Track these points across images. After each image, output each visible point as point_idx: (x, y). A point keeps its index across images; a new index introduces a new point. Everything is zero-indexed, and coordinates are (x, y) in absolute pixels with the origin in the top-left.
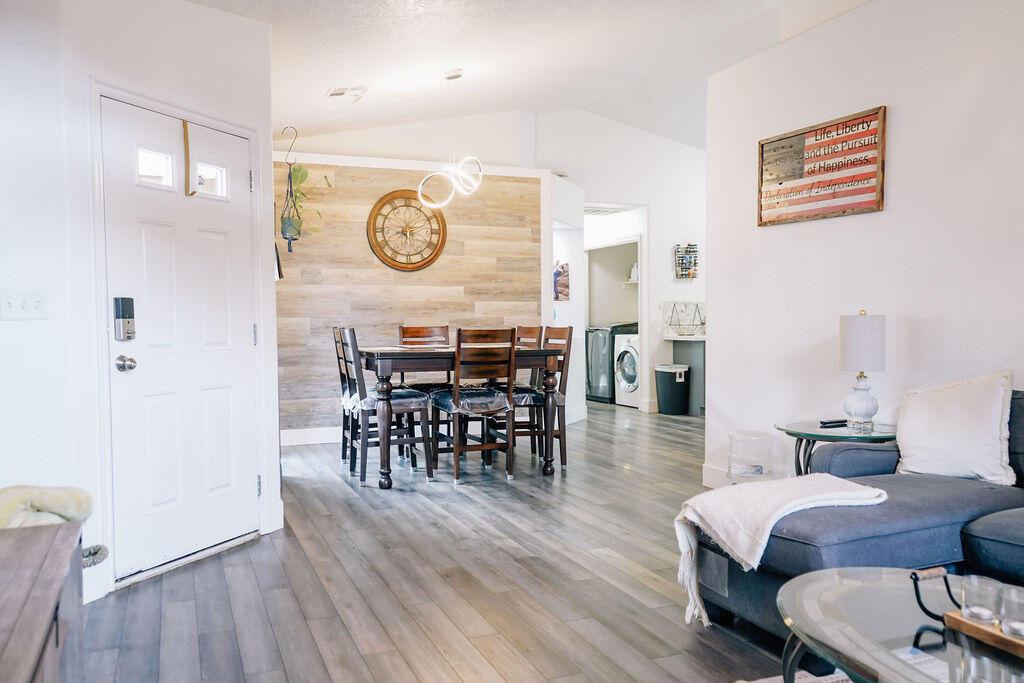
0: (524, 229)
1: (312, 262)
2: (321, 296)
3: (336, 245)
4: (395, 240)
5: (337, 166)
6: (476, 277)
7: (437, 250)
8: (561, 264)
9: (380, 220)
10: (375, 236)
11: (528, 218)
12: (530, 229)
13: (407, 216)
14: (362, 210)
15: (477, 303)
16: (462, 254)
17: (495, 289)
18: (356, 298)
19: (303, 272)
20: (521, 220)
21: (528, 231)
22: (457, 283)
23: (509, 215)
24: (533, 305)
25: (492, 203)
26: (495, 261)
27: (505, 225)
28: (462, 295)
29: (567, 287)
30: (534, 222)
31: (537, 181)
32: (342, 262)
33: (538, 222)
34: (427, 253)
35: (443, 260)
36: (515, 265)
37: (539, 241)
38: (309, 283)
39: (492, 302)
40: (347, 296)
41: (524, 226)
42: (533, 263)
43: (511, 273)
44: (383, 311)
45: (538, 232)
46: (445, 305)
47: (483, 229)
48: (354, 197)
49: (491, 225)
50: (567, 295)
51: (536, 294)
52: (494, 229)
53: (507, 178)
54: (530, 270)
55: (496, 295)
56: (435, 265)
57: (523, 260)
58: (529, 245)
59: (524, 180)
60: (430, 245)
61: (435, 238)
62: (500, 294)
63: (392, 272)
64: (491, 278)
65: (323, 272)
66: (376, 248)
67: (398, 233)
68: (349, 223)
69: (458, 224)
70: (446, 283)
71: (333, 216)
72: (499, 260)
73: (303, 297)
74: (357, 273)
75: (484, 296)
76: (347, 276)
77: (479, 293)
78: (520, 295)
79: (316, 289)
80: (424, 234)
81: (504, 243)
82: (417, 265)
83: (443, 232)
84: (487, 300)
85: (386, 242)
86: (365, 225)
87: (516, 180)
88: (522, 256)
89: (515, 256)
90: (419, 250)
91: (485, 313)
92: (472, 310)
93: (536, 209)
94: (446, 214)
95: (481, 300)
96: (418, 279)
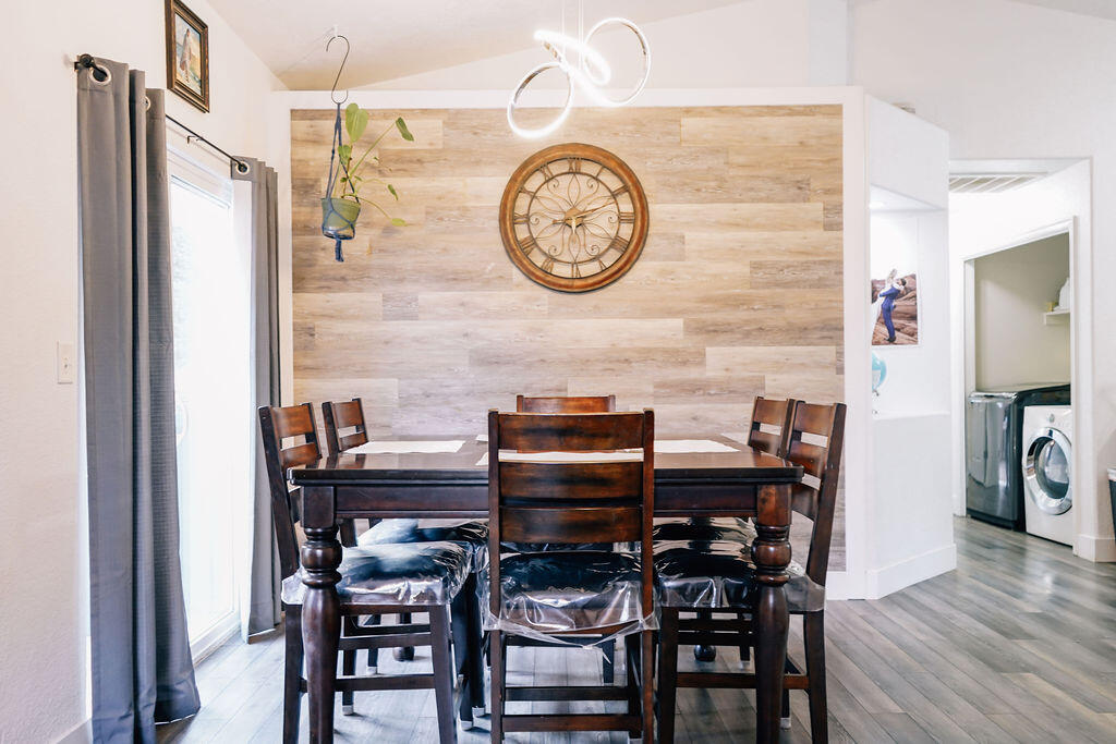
0: (807, 206)
1: (401, 280)
2: (417, 340)
3: (445, 249)
4: (550, 238)
5: (446, 110)
6: (708, 300)
7: (630, 252)
8: (900, 276)
9: (522, 204)
10: (513, 230)
11: (815, 185)
12: (821, 205)
13: (574, 192)
14: (490, 186)
15: (709, 350)
16: (681, 257)
17: (747, 322)
18: (480, 344)
19: (386, 299)
20: (801, 189)
21: (815, 208)
22: (671, 313)
23: (777, 179)
24: (828, 352)
25: (741, 160)
26: (747, 270)
27: (768, 200)
28: (681, 336)
29: (914, 318)
30: (827, 192)
31: (835, 111)
32: (453, 279)
33: (838, 191)
34: (610, 258)
35: (642, 270)
36: (788, 276)
37: (838, 226)
38: (396, 317)
39: (737, 349)
40: (464, 340)
41: (806, 200)
42: (826, 271)
43: (779, 290)
44: (529, 366)
45: (838, 209)
46: (647, 355)
47: (724, 210)
48: (478, 163)
49: (742, 201)
50: (913, 334)
51: (832, 331)
52: (746, 209)
53: (772, 110)
54: (820, 284)
55: (747, 334)
56: (629, 279)
57: (806, 267)
58: (817, 236)
59: (809, 110)
60: (615, 242)
61: (626, 231)
62: (757, 333)
63: (545, 294)
64: (739, 302)
65: (420, 297)
66: (518, 251)
67: (555, 223)
68: (466, 209)
69: (673, 202)
70: (648, 313)
71: (440, 198)
72: (756, 266)
73: (386, 343)
74: (478, 297)
75: (722, 337)
76: (463, 304)
77: (713, 331)
78: (799, 333)
79: (409, 329)
80: (606, 223)
81: (766, 234)
82: (590, 281)
83: (641, 217)
84: (732, 343)
85: (533, 242)
86: (496, 213)
87: (791, 111)
88: (803, 258)
89: (785, 258)
90: (595, 253)
91: (727, 370)
92: (701, 363)
93: (834, 165)
94: (648, 185)
95: (718, 344)
96: (596, 307)
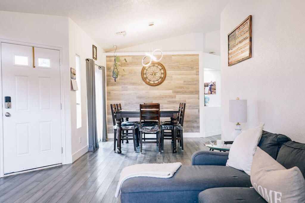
0: (193, 71)
1: (125, 84)
2: (127, 94)
3: (132, 79)
4: (150, 77)
5: (132, 56)
6: (176, 87)
7: (163, 79)
8: (213, 82)
9: (145, 71)
10: (144, 76)
11: (194, 68)
12: (195, 71)
13: (154, 69)
14: (139, 68)
15: (177, 96)
16: (172, 80)
17: (183, 91)
18: (138, 95)
19: (122, 87)
20: (192, 68)
21: (195, 72)
22: (170, 89)
23: (188, 67)
24: (197, 96)
25: (182, 63)
26: (183, 82)
27: (186, 70)
28: (172, 93)
29: (215, 89)
30: (196, 69)
31: (198, 55)
32: (134, 84)
33: (198, 69)
34: (160, 80)
35: (165, 82)
36: (190, 83)
37: (198, 75)
38: (124, 90)
39: (181, 95)
40: (135, 94)
41: (193, 70)
42: (196, 82)
43: (188, 85)
44: (146, 98)
45: (198, 72)
46: (166, 96)
47: (179, 72)
48: (137, 64)
49: (182, 70)
50: (215, 92)
51: (197, 92)
52: (183, 72)
53: (187, 55)
54: (195, 84)
55: (183, 93)
56: (163, 84)
57: (193, 81)
58: (195, 76)
59: (193, 55)
60: (161, 78)
61: (162, 76)
62: (184, 93)
63: (149, 86)
64: (181, 88)
65: (128, 87)
66: (144, 79)
67: (150, 74)
68: (136, 72)
69: (171, 71)
70: (166, 89)
71: (131, 70)
72: (184, 81)
73: (122, 95)
74: (137, 87)
75: (179, 93)
76: (135, 88)
77: (177, 92)
78: (192, 93)
79: (125, 92)
80: (159, 75)
81: (186, 76)
82: (156, 84)
83: (165, 73)
84: (180, 95)
85: (147, 78)
86: (141, 73)
87: (190, 55)
88: (192, 80)
89: (190, 80)
90: (157, 79)
91: (180, 99)
92: (175, 98)
93: (197, 64)
94: (166, 68)
95: (178, 94)
96: (157, 88)
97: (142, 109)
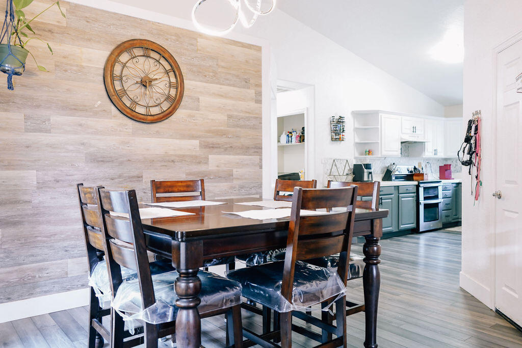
0: (249, 91)
1: (38, 106)
2: (49, 146)
3: (68, 90)
4: (134, 91)
5: (69, 3)
6: (209, 131)
7: (175, 103)
9: (117, 69)
10: (113, 84)
11: (252, 81)
12: (254, 91)
13: (146, 67)
14: (98, 55)
15: (210, 156)
16: (198, 109)
17: (226, 143)
18: (92, 150)
19: (27, 118)
20: (246, 83)
21: (252, 92)
22: (193, 137)
23: (237, 76)
24: (256, 158)
25: (223, 64)
26: (226, 118)
27: (234, 85)
28: (198, 149)
30: (256, 85)
31: (259, 49)
32: (74, 109)
33: (259, 85)
34: (165, 106)
35: (180, 113)
36: (242, 122)
37: (260, 102)
38: (35, 130)
39: (223, 156)
40: (82, 147)
41: (249, 88)
42: (255, 122)
43: (239, 129)
44: (121, 163)
45: (260, 94)
46: (182, 158)
47: (215, 88)
48: (89, 40)
49: (224, 85)
51: (258, 149)
52: (226, 89)
53: (235, 43)
54: (254, 128)
55: (226, 149)
56: (173, 118)
57: (248, 119)
58: (253, 105)
59: (250, 46)
60: (168, 98)
61: (173, 92)
62: (229, 149)
64: (222, 134)
65: (53, 118)
66: (114, 97)
67: (137, 83)
68: (83, 67)
69: (194, 80)
70: (183, 137)
71: (64, 57)
72: (230, 117)
73: (27, 147)
74: (91, 122)
75: (216, 150)
76: (80, 125)
77: (211, 147)
78: (246, 150)
79: (44, 138)
80: (162, 86)
81: (233, 102)
82: (156, 117)
83: (180, 86)
84: (220, 154)
85: (124, 92)
86: (102, 72)
87: (243, 45)
88: (247, 115)
89: (242, 114)
90: (158, 102)
91: (218, 166)
92: (207, 163)
93: (258, 74)
94: (184, 69)
95: (214, 154)
96: (157, 132)
97: (303, 213)
